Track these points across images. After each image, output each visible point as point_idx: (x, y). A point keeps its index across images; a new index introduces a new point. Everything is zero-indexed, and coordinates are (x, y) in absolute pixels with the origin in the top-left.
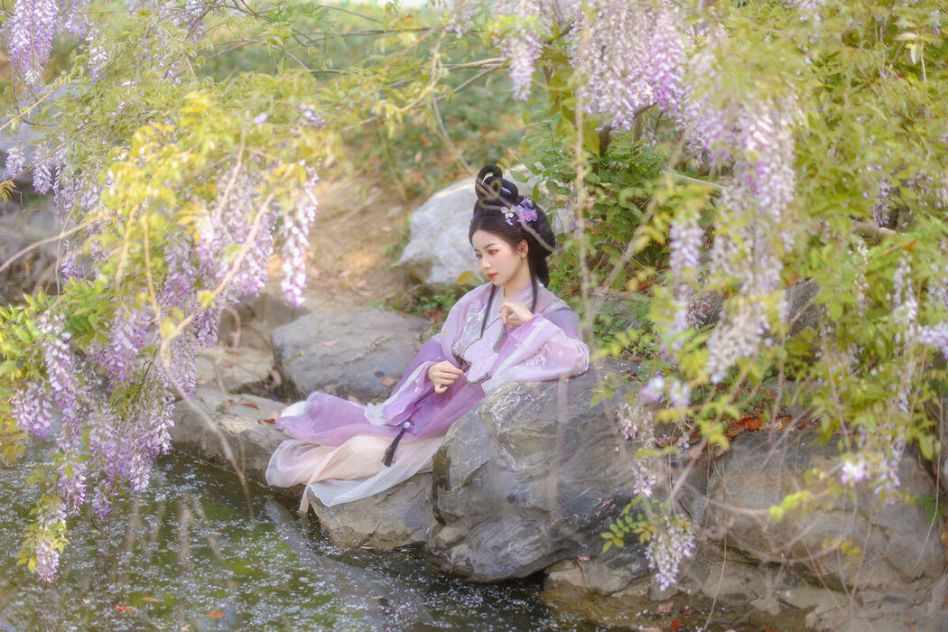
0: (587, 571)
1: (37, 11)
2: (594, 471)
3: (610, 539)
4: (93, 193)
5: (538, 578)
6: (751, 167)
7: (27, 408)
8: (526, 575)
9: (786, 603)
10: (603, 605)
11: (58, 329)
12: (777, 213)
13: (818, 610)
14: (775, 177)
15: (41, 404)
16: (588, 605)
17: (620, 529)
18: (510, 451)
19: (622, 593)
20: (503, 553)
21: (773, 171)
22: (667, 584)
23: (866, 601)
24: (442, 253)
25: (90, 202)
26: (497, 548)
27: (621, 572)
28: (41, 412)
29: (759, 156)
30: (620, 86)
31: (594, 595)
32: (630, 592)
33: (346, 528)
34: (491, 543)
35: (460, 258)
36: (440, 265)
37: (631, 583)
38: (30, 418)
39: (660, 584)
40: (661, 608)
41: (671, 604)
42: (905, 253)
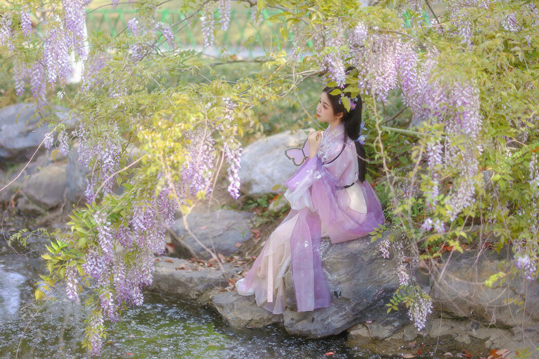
0: (371, 328)
2: (373, 277)
3: (390, 307)
4: (106, 152)
5: (344, 335)
6: (460, 114)
7: (90, 263)
8: (339, 333)
9: (474, 337)
10: (380, 345)
11: (104, 221)
12: (475, 136)
13: (491, 339)
14: (472, 119)
15: (96, 260)
16: (373, 346)
17: (395, 301)
18: (327, 270)
19: (390, 338)
20: (326, 323)
21: (471, 116)
22: (421, 328)
23: (515, 332)
24: (257, 178)
25: (104, 157)
26: (323, 320)
27: (389, 327)
28: (97, 264)
29: (464, 109)
30: (381, 80)
31: (376, 340)
32: (394, 337)
33: (237, 318)
34: (319, 319)
35: (267, 179)
36: (257, 184)
37: (394, 333)
38: (92, 268)
40: (410, 344)
41: (415, 342)
42: (534, 153)
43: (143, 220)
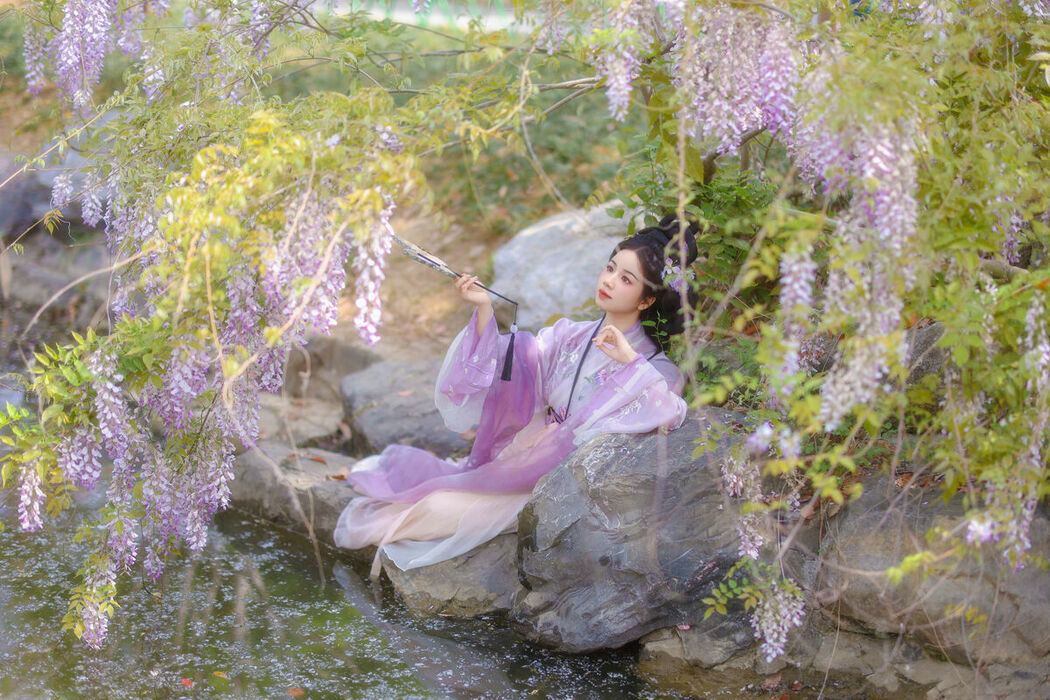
0: (687, 640)
1: (87, 26)
2: (696, 531)
3: (712, 606)
4: (148, 223)
5: (632, 649)
6: (869, 195)
7: (74, 458)
8: (619, 645)
9: (906, 679)
10: (704, 679)
11: (109, 371)
12: (898, 246)
13: (940, 686)
14: (895, 207)
15: (90, 452)
16: (687, 678)
17: (723, 594)
18: (603, 508)
19: (725, 666)
20: (594, 621)
21: (893, 201)
22: (774, 655)
23: (993, 676)
24: (528, 294)
25: (145, 234)
26: (588, 615)
27: (725, 643)
28: (90, 462)
29: (878, 184)
30: (726, 107)
31: (695, 667)
32: (733, 665)
33: (422, 593)
34: (580, 611)
35: (549, 300)
36: (527, 308)
37: (735, 655)
38: (78, 468)
39: (768, 655)
40: (768, 682)
41: (779, 678)
42: (1038, 292)
43: (190, 376)
